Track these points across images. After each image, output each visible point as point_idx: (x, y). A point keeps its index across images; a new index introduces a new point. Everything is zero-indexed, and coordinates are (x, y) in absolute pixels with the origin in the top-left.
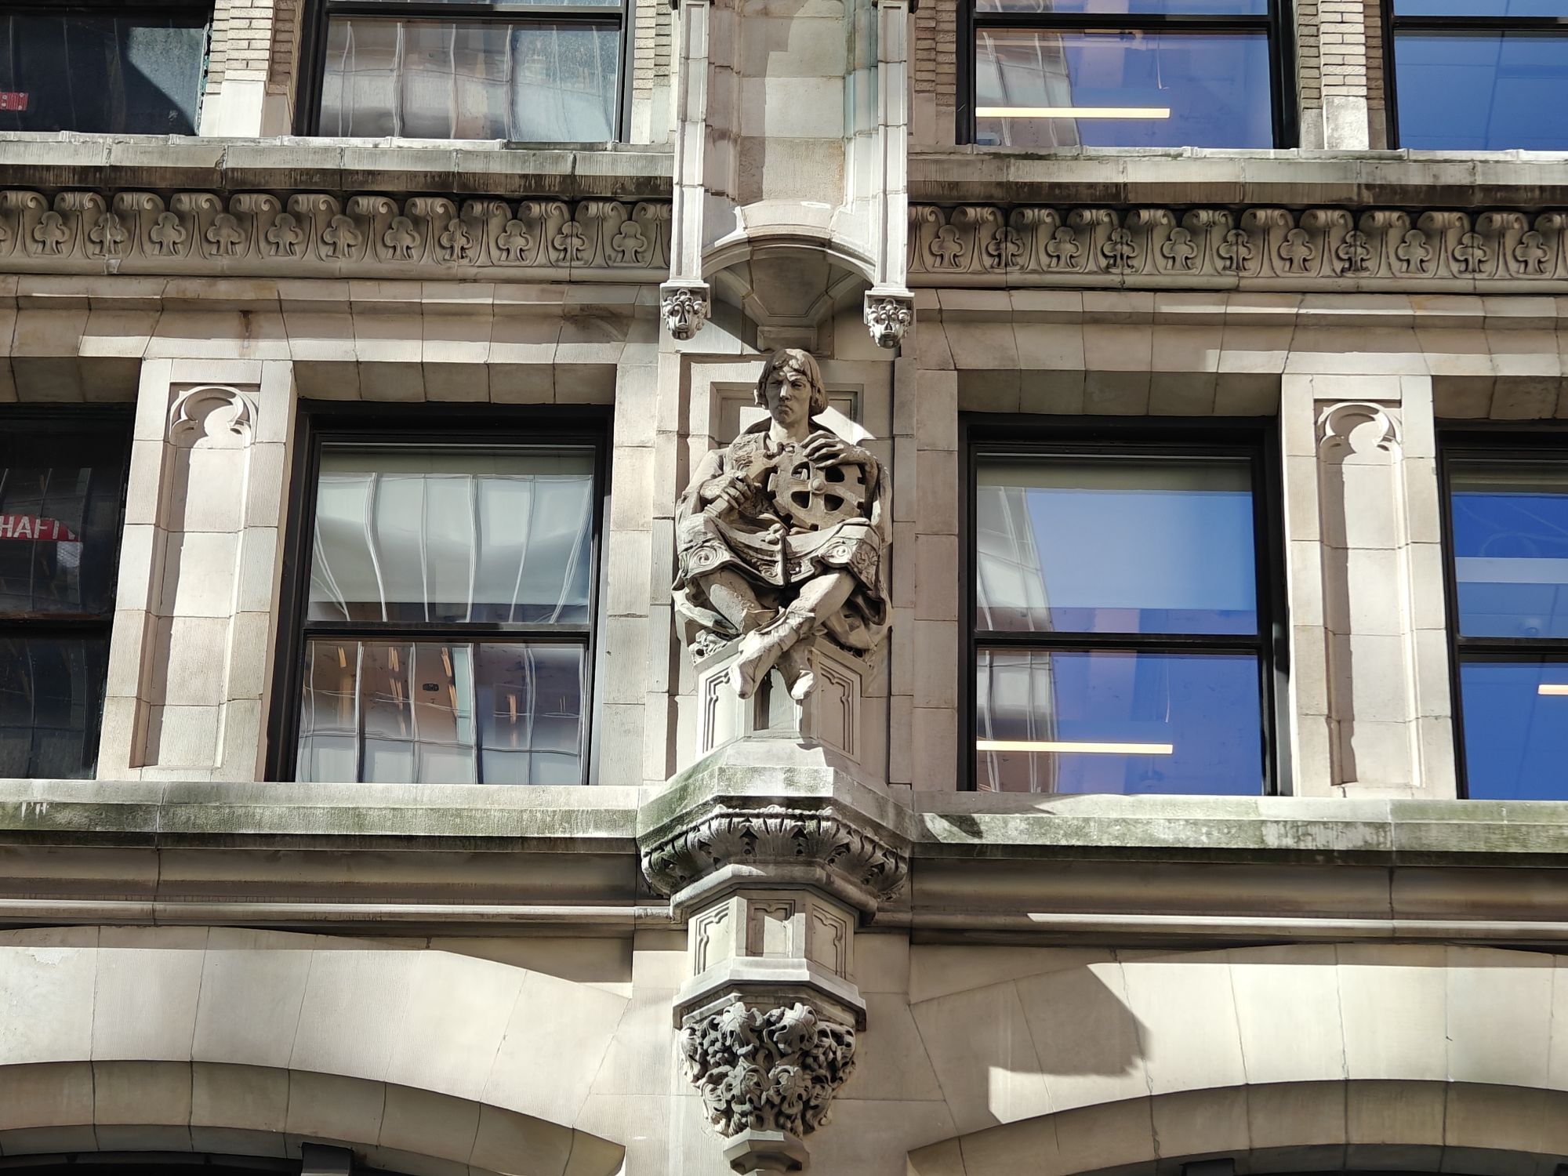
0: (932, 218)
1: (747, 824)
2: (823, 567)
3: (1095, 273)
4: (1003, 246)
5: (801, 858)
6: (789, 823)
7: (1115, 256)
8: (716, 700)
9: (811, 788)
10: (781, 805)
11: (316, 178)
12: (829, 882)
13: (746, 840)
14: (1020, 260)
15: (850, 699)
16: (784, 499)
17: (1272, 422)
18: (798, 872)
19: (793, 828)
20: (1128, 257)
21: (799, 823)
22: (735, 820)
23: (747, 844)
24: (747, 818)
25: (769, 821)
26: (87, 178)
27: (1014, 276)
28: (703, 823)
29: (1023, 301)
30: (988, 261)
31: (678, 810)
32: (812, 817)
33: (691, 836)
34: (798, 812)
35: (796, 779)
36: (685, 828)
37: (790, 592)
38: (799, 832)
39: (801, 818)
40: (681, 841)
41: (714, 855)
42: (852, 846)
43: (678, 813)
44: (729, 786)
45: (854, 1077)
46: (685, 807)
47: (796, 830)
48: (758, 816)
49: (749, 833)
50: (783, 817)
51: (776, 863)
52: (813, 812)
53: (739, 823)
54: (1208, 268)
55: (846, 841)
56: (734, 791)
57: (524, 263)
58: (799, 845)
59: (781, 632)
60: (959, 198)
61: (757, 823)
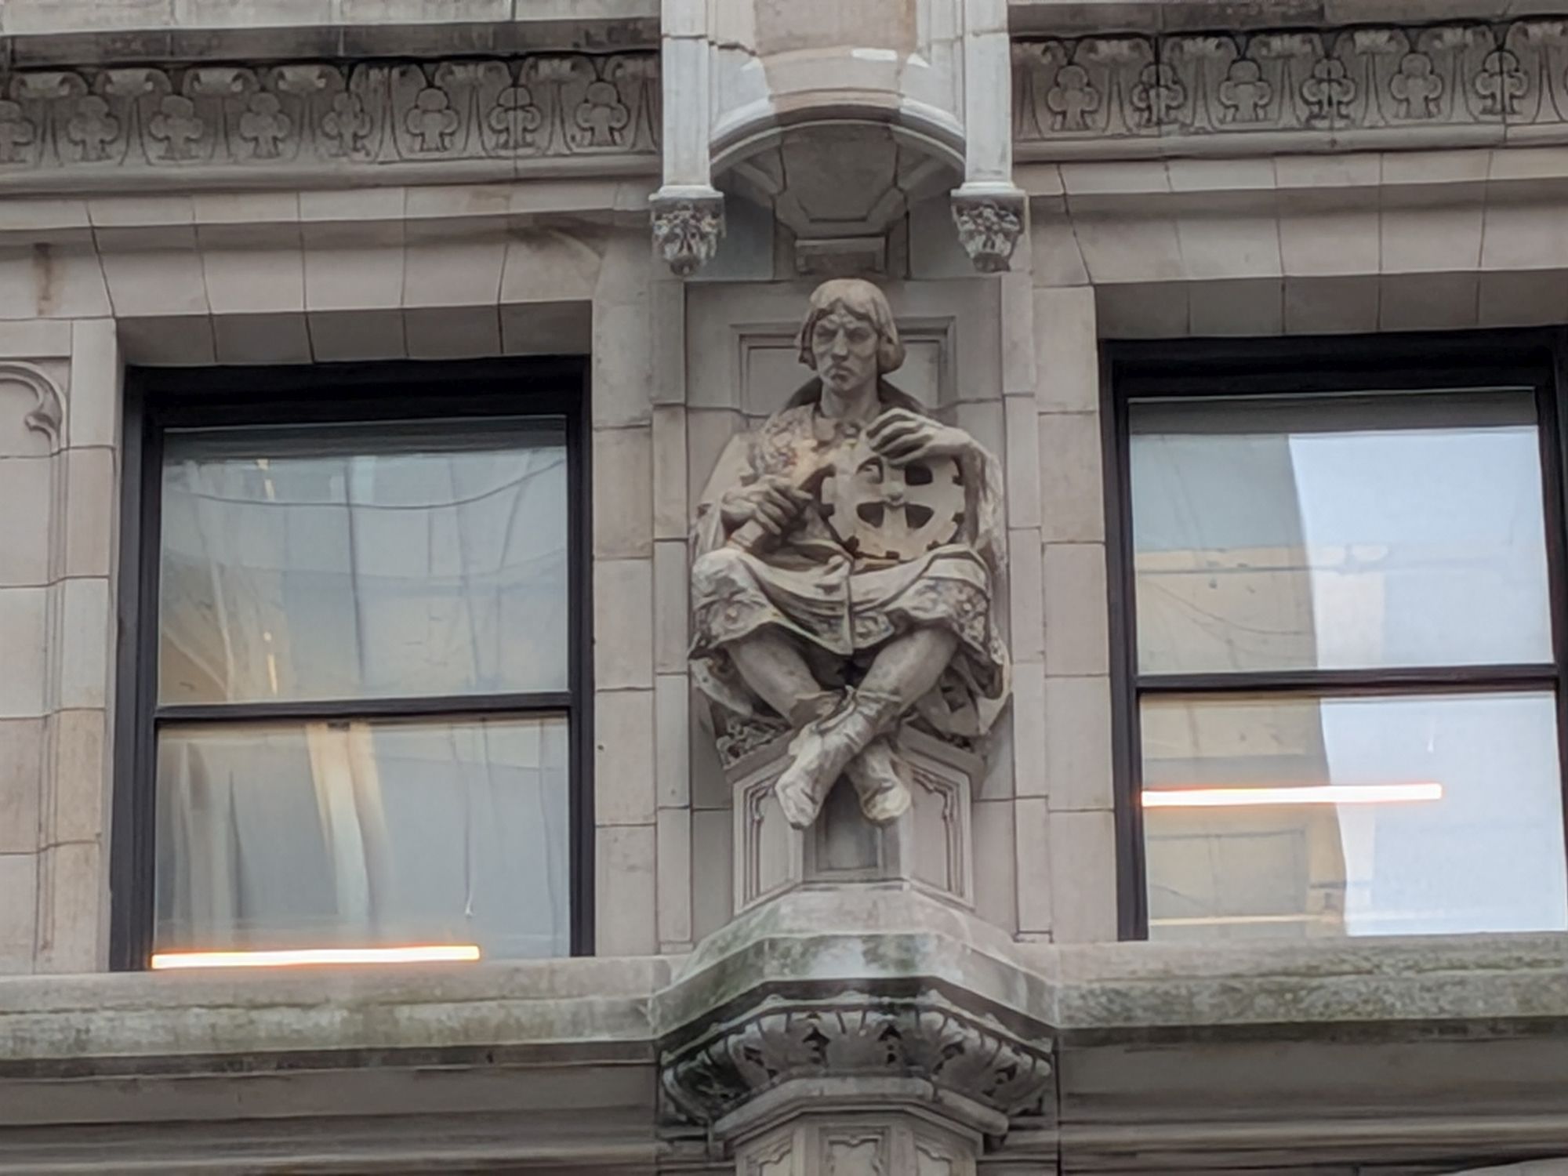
0: (1047, 60)
1: (814, 1021)
3: (1292, 129)
4: (1152, 93)
5: (895, 1067)
6: (873, 1017)
7: (1320, 103)
8: (759, 822)
9: (904, 964)
10: (861, 991)
11: (136, 46)
12: (937, 1100)
13: (813, 1044)
14: (1181, 115)
15: (955, 813)
16: (845, 521)
18: (890, 1086)
19: (880, 1024)
20: (1340, 103)
21: (890, 1017)
22: (796, 1016)
23: (816, 1049)
24: (813, 1013)
25: (846, 1016)
27: (1172, 140)
28: (749, 1021)
29: (1187, 179)
30: (1132, 118)
31: (712, 1000)
32: (908, 1007)
33: (733, 1039)
34: (886, 1000)
35: (882, 950)
36: (723, 1027)
37: (860, 661)
38: (891, 1031)
39: (890, 1009)
40: (718, 1047)
41: (767, 1065)
42: (967, 1045)
43: (713, 1004)
44: (784, 966)
46: (722, 996)
47: (885, 1026)
48: (828, 1009)
49: (816, 1035)
50: (865, 1009)
51: (857, 1075)
52: (908, 1000)
53: (800, 1020)
54: (1459, 114)
55: (958, 1038)
56: (793, 971)
57: (446, 155)
58: (890, 1048)
60: (1084, 28)
61: (829, 1018)
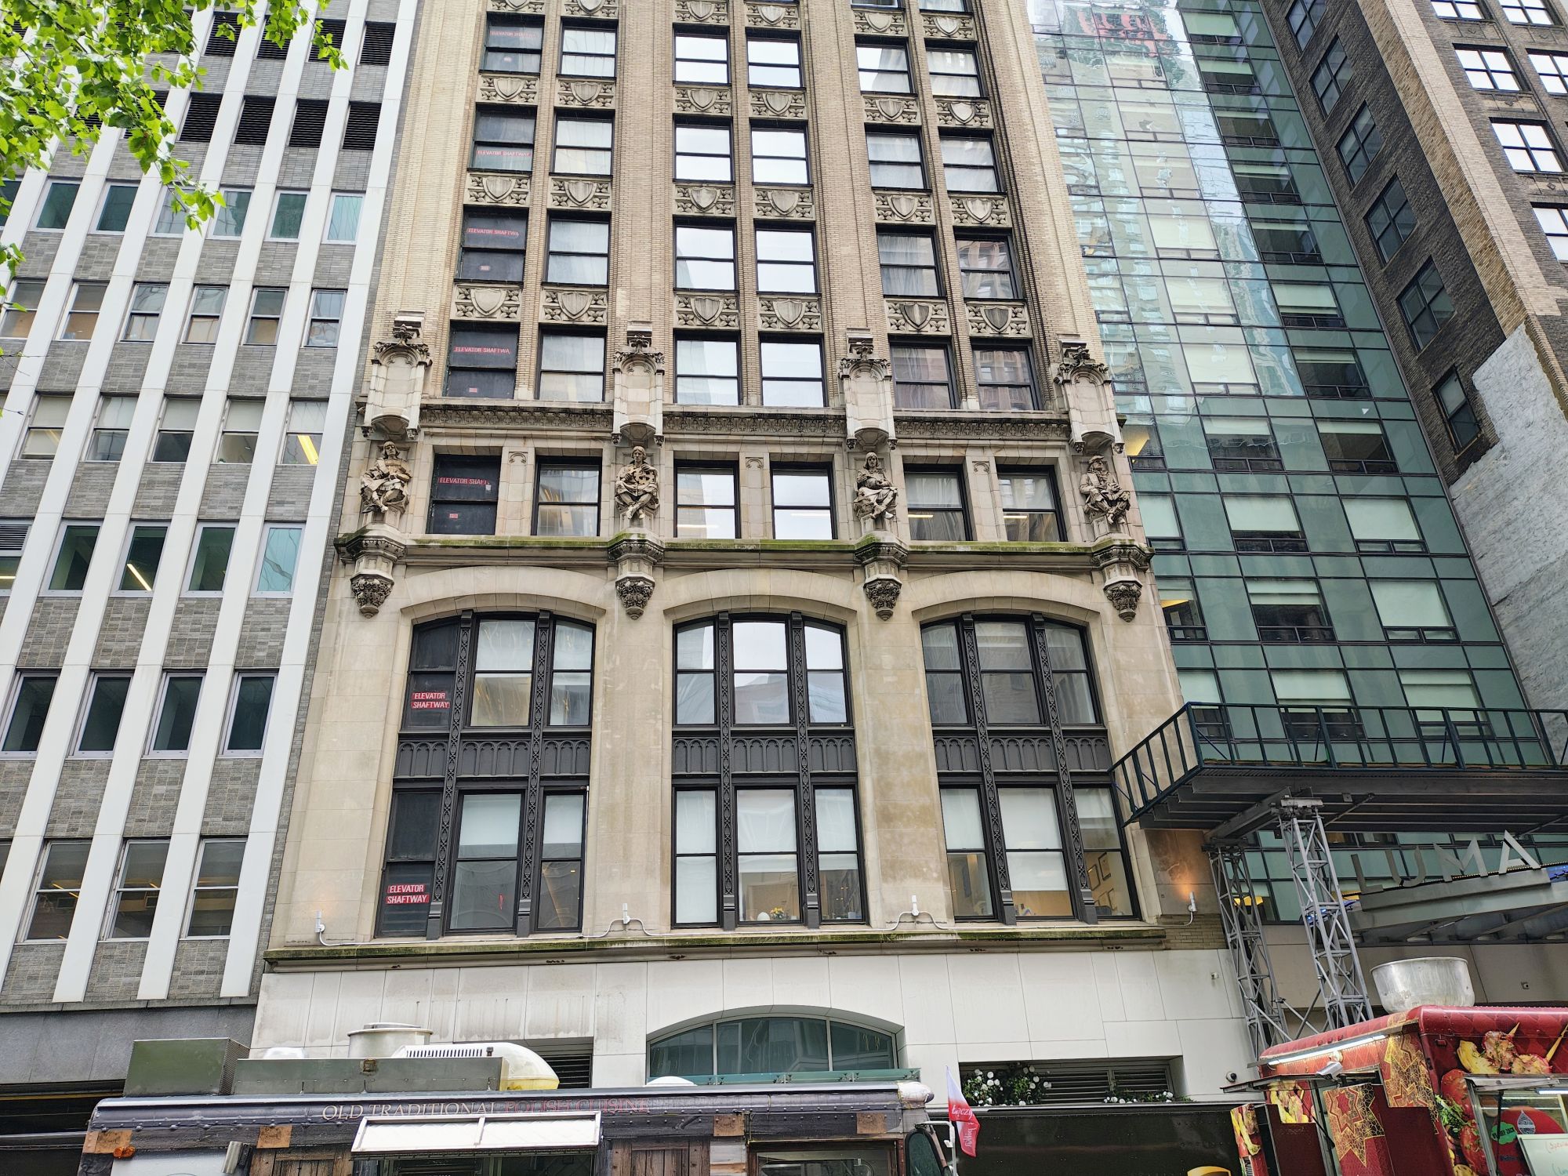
0: (667, 419)
2: (646, 493)
3: (702, 431)
4: (683, 425)
5: (641, 552)
6: (638, 545)
7: (705, 427)
9: (643, 537)
10: (638, 541)
11: (539, 409)
12: (647, 557)
14: (686, 428)
16: (637, 479)
17: (737, 462)
18: (641, 555)
20: (708, 427)
22: (628, 544)
23: (631, 549)
26: (490, 408)
27: (684, 432)
29: (686, 437)
30: (679, 428)
36: (618, 545)
37: (638, 497)
38: (641, 546)
39: (641, 543)
40: (617, 548)
41: (624, 551)
43: (616, 542)
44: (626, 537)
45: (653, 596)
49: (631, 546)
51: (637, 553)
52: (644, 543)
54: (724, 430)
55: (650, 549)
57: (583, 427)
58: (641, 549)
59: (637, 506)
60: (673, 415)
61: (633, 544)
